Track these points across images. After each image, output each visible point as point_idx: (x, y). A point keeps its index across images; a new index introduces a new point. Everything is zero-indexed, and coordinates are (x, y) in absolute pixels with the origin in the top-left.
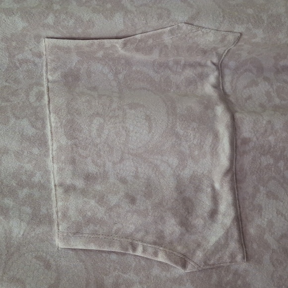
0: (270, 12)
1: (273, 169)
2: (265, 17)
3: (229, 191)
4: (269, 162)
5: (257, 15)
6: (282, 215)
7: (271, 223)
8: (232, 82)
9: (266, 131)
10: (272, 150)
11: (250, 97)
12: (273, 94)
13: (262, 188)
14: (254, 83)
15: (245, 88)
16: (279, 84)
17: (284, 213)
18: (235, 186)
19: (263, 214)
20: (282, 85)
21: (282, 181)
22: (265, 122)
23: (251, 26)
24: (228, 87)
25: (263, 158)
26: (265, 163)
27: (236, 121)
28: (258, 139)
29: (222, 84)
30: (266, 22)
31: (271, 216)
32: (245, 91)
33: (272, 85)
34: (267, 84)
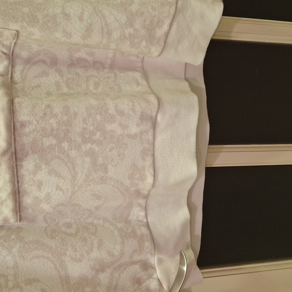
0: (46, 12)
1: (56, 149)
2: (40, 17)
3: (7, 170)
4: (51, 143)
5: (32, 15)
6: (61, 190)
7: (48, 196)
8: (22, 72)
9: (45, 114)
10: (55, 132)
11: (38, 86)
12: (62, 84)
13: (44, 166)
14: (45, 74)
15: (35, 77)
16: (69, 76)
17: (63, 189)
18: (15, 164)
19: (42, 188)
20: (72, 77)
21: (66, 160)
22: (43, 106)
23: (25, 24)
24: (17, 76)
25: (45, 139)
26: (48, 144)
27: (14, 105)
28: (38, 122)
29: (12, 73)
30: (41, 21)
31: (50, 190)
32: (34, 80)
33: (62, 76)
34: (57, 75)
